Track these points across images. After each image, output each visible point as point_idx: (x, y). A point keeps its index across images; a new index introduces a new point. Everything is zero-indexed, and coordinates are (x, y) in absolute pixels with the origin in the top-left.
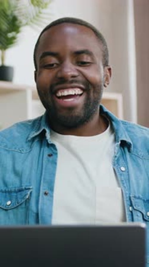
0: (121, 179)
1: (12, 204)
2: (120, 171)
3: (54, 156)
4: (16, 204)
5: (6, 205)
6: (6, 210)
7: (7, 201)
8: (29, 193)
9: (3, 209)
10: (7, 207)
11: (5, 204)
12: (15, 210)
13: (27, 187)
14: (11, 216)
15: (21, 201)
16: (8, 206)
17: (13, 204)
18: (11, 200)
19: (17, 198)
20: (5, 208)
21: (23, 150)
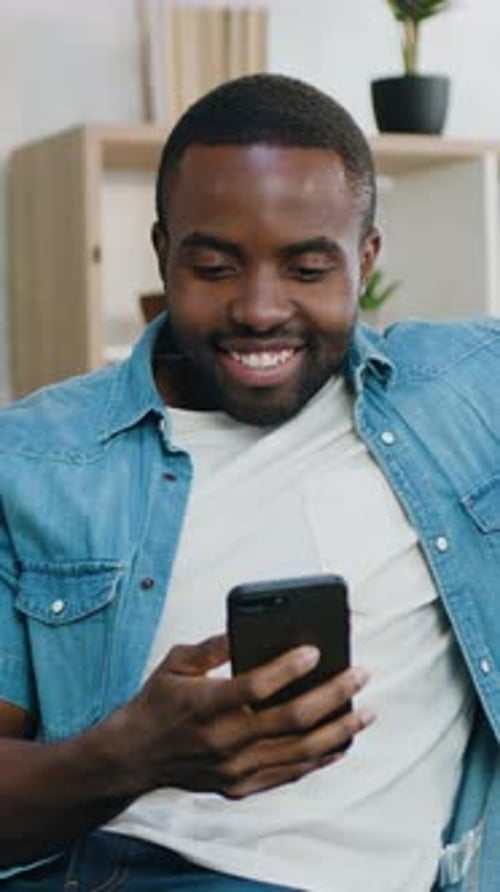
0: (391, 470)
1: (66, 611)
2: (384, 448)
3: (180, 483)
4: (79, 611)
5: (51, 611)
6: (52, 626)
7: (53, 602)
8: (114, 583)
9: (44, 623)
10: (53, 617)
11: (47, 611)
12: (77, 627)
13: (108, 564)
14: (69, 643)
15: (93, 604)
16: (58, 614)
17: (70, 611)
18: (62, 597)
19: (80, 595)
20: (48, 621)
21: (78, 457)
